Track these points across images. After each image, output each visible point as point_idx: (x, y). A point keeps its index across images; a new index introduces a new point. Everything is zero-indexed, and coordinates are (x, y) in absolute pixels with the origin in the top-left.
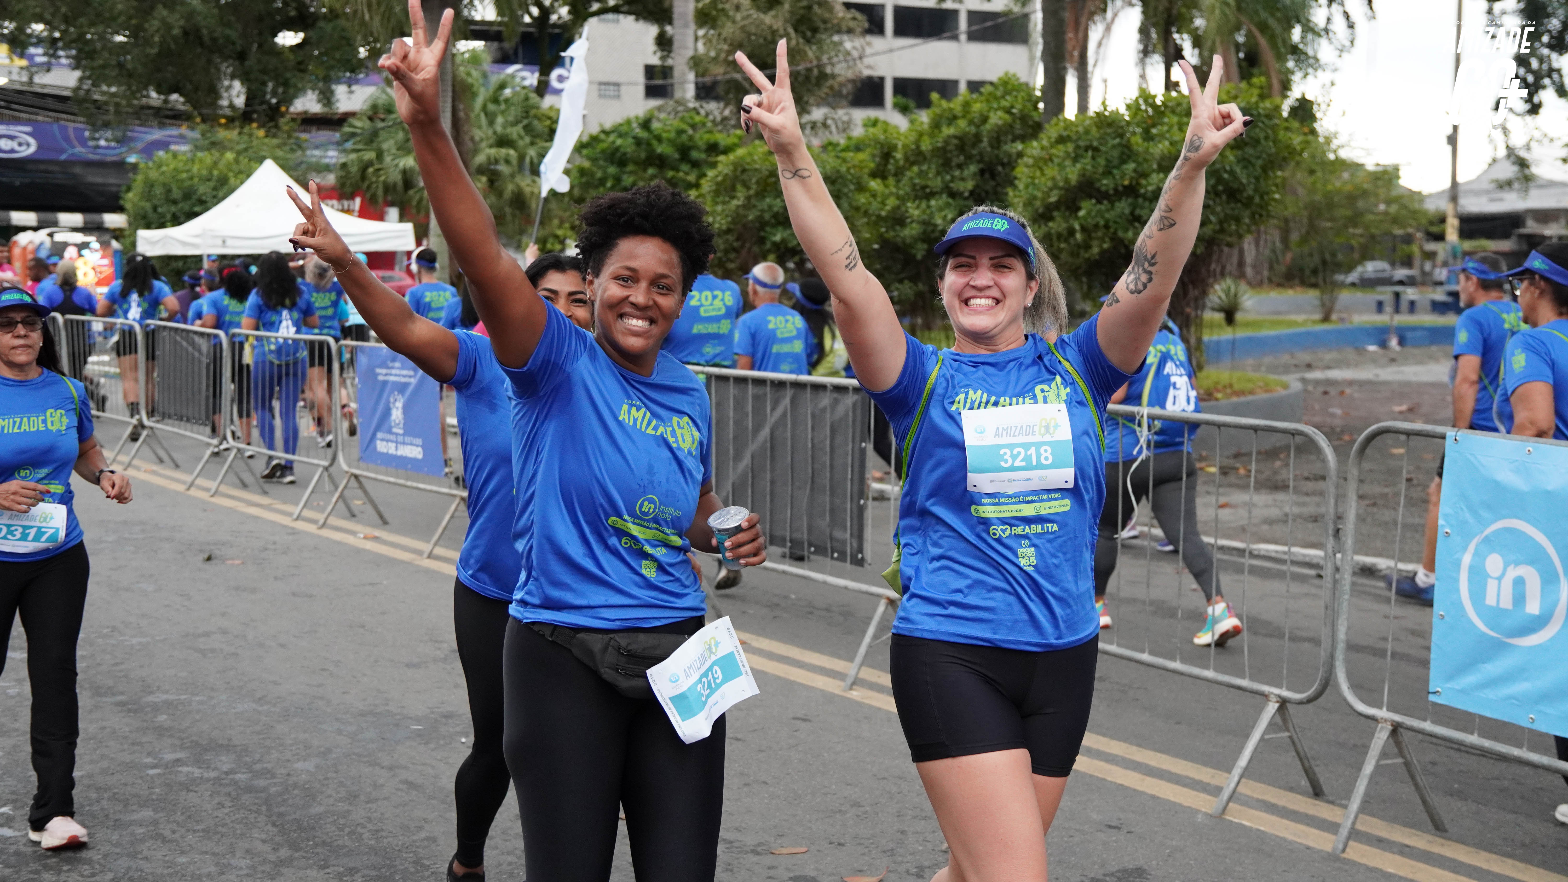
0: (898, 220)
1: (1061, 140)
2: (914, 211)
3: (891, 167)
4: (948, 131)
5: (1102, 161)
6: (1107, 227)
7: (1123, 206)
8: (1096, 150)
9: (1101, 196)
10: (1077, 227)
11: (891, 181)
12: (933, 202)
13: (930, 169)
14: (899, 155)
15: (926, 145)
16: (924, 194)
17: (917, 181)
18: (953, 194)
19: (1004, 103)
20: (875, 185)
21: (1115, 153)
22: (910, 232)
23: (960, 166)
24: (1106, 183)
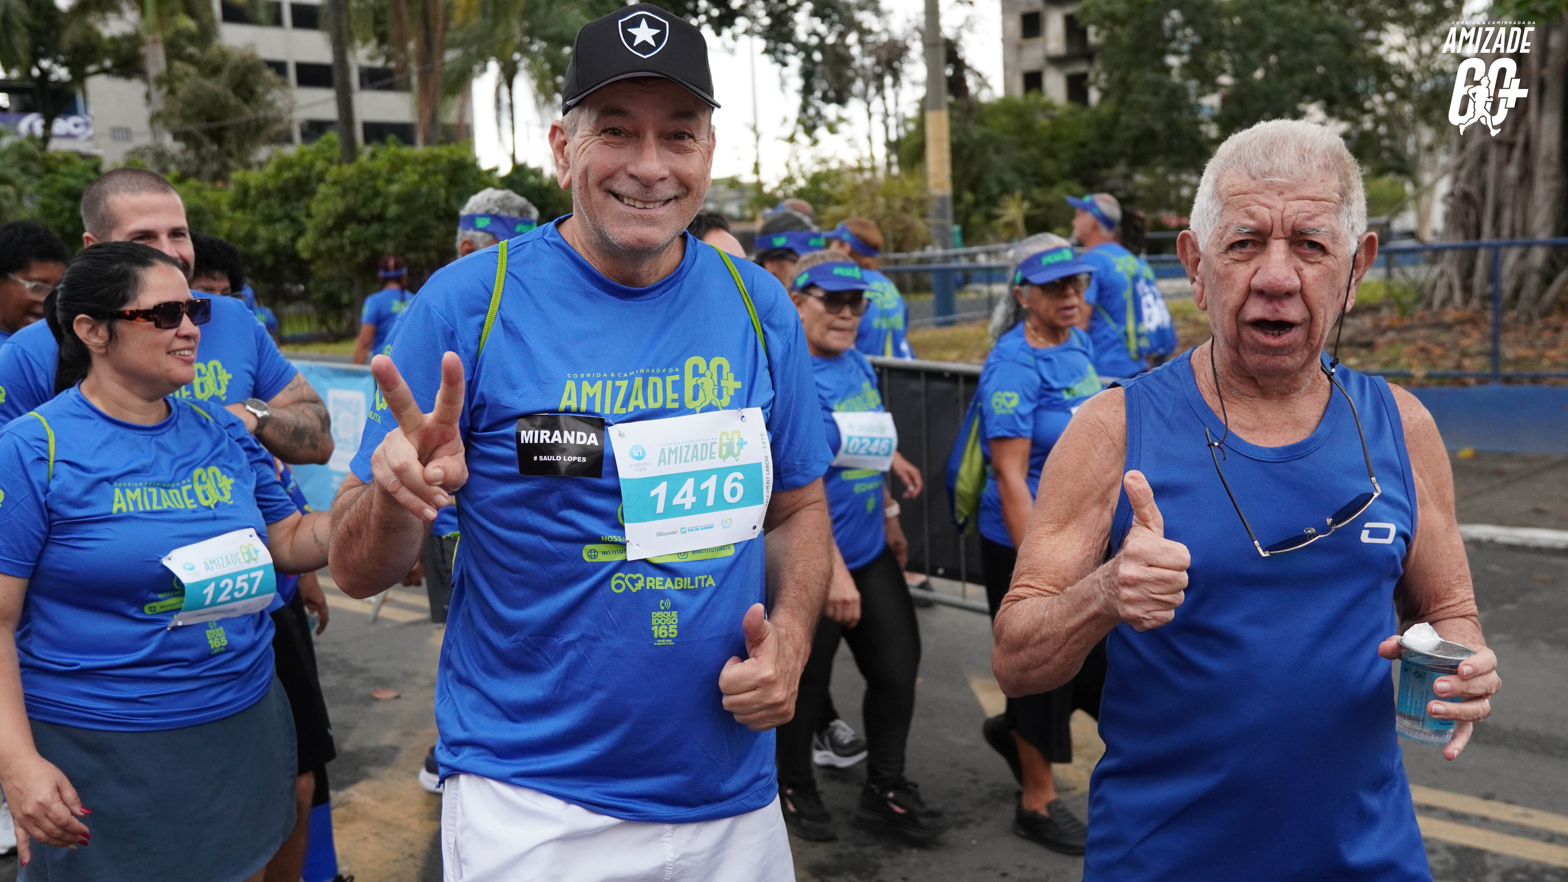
0: (251, 238)
1: (335, 183)
2: (262, 232)
3: (250, 201)
4: (287, 175)
5: (360, 197)
6: (365, 241)
7: (375, 228)
8: (357, 190)
9: (360, 221)
10: (346, 241)
11: (248, 211)
12: (278, 226)
13: (275, 202)
14: (253, 192)
15: (271, 185)
16: (269, 220)
17: (267, 211)
18: (294, 220)
19: (328, 155)
20: (239, 215)
21: (370, 192)
22: (260, 247)
23: (298, 200)
24: (364, 213)
